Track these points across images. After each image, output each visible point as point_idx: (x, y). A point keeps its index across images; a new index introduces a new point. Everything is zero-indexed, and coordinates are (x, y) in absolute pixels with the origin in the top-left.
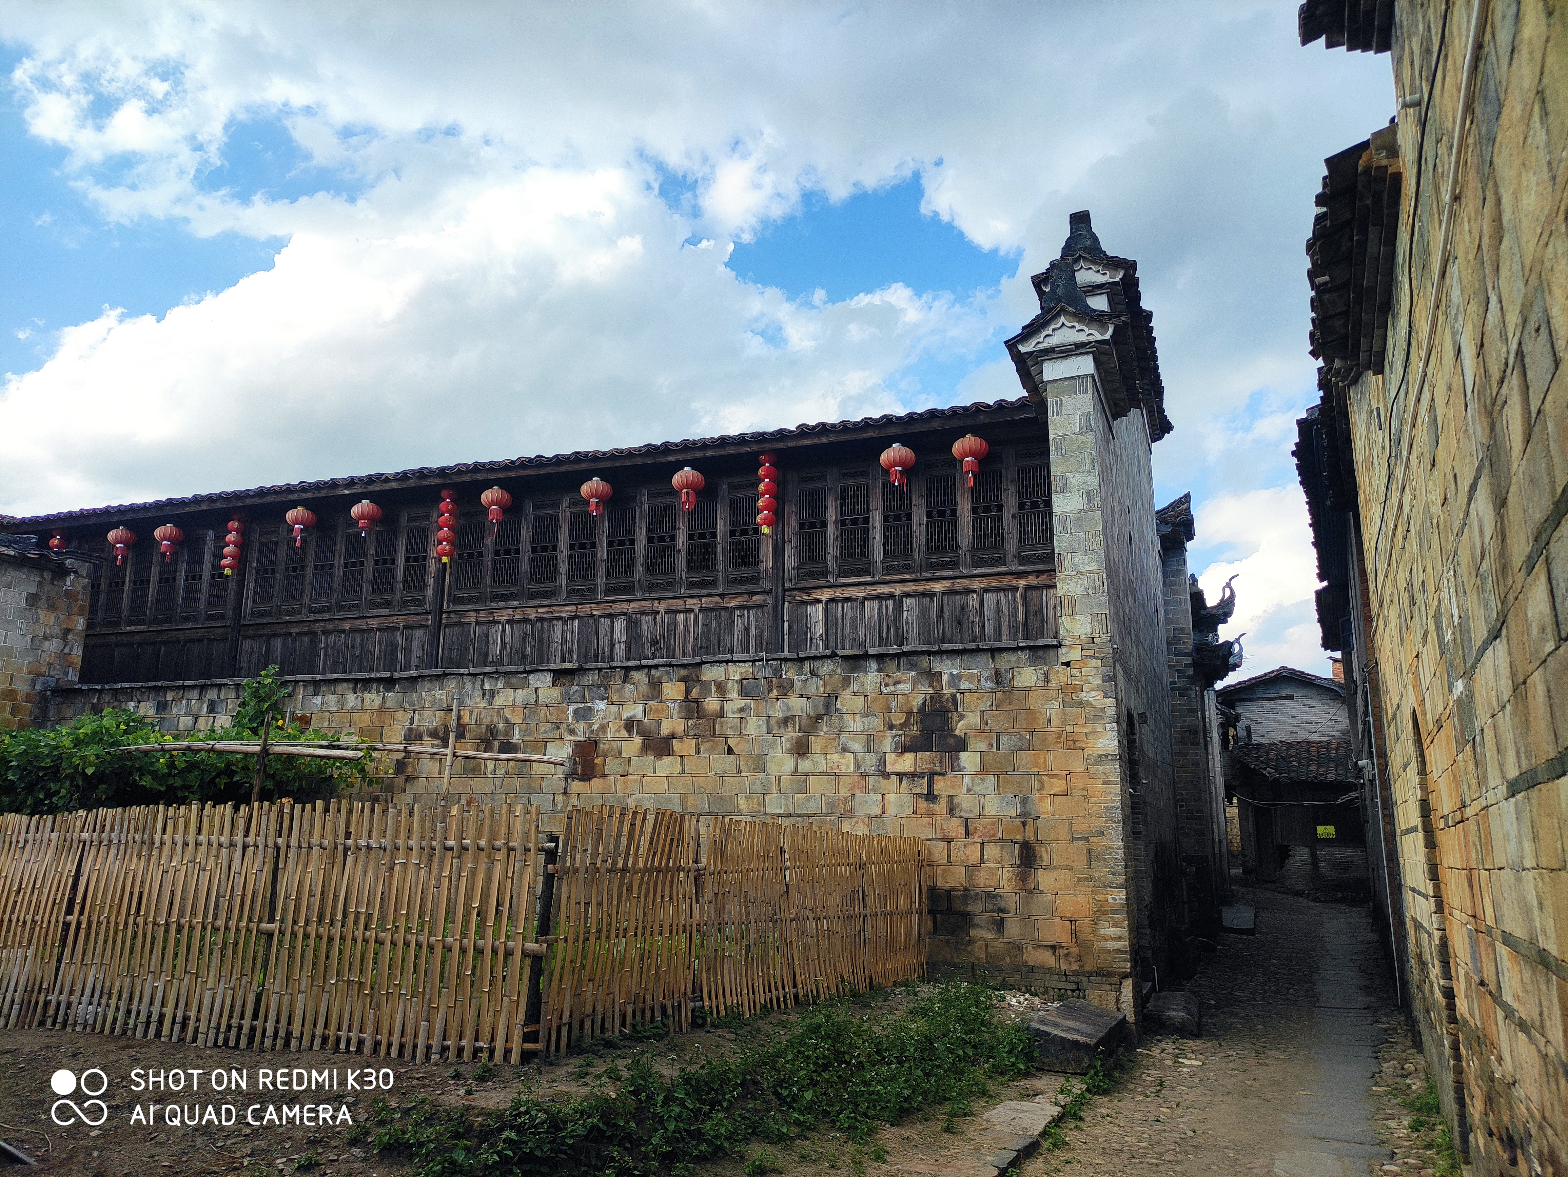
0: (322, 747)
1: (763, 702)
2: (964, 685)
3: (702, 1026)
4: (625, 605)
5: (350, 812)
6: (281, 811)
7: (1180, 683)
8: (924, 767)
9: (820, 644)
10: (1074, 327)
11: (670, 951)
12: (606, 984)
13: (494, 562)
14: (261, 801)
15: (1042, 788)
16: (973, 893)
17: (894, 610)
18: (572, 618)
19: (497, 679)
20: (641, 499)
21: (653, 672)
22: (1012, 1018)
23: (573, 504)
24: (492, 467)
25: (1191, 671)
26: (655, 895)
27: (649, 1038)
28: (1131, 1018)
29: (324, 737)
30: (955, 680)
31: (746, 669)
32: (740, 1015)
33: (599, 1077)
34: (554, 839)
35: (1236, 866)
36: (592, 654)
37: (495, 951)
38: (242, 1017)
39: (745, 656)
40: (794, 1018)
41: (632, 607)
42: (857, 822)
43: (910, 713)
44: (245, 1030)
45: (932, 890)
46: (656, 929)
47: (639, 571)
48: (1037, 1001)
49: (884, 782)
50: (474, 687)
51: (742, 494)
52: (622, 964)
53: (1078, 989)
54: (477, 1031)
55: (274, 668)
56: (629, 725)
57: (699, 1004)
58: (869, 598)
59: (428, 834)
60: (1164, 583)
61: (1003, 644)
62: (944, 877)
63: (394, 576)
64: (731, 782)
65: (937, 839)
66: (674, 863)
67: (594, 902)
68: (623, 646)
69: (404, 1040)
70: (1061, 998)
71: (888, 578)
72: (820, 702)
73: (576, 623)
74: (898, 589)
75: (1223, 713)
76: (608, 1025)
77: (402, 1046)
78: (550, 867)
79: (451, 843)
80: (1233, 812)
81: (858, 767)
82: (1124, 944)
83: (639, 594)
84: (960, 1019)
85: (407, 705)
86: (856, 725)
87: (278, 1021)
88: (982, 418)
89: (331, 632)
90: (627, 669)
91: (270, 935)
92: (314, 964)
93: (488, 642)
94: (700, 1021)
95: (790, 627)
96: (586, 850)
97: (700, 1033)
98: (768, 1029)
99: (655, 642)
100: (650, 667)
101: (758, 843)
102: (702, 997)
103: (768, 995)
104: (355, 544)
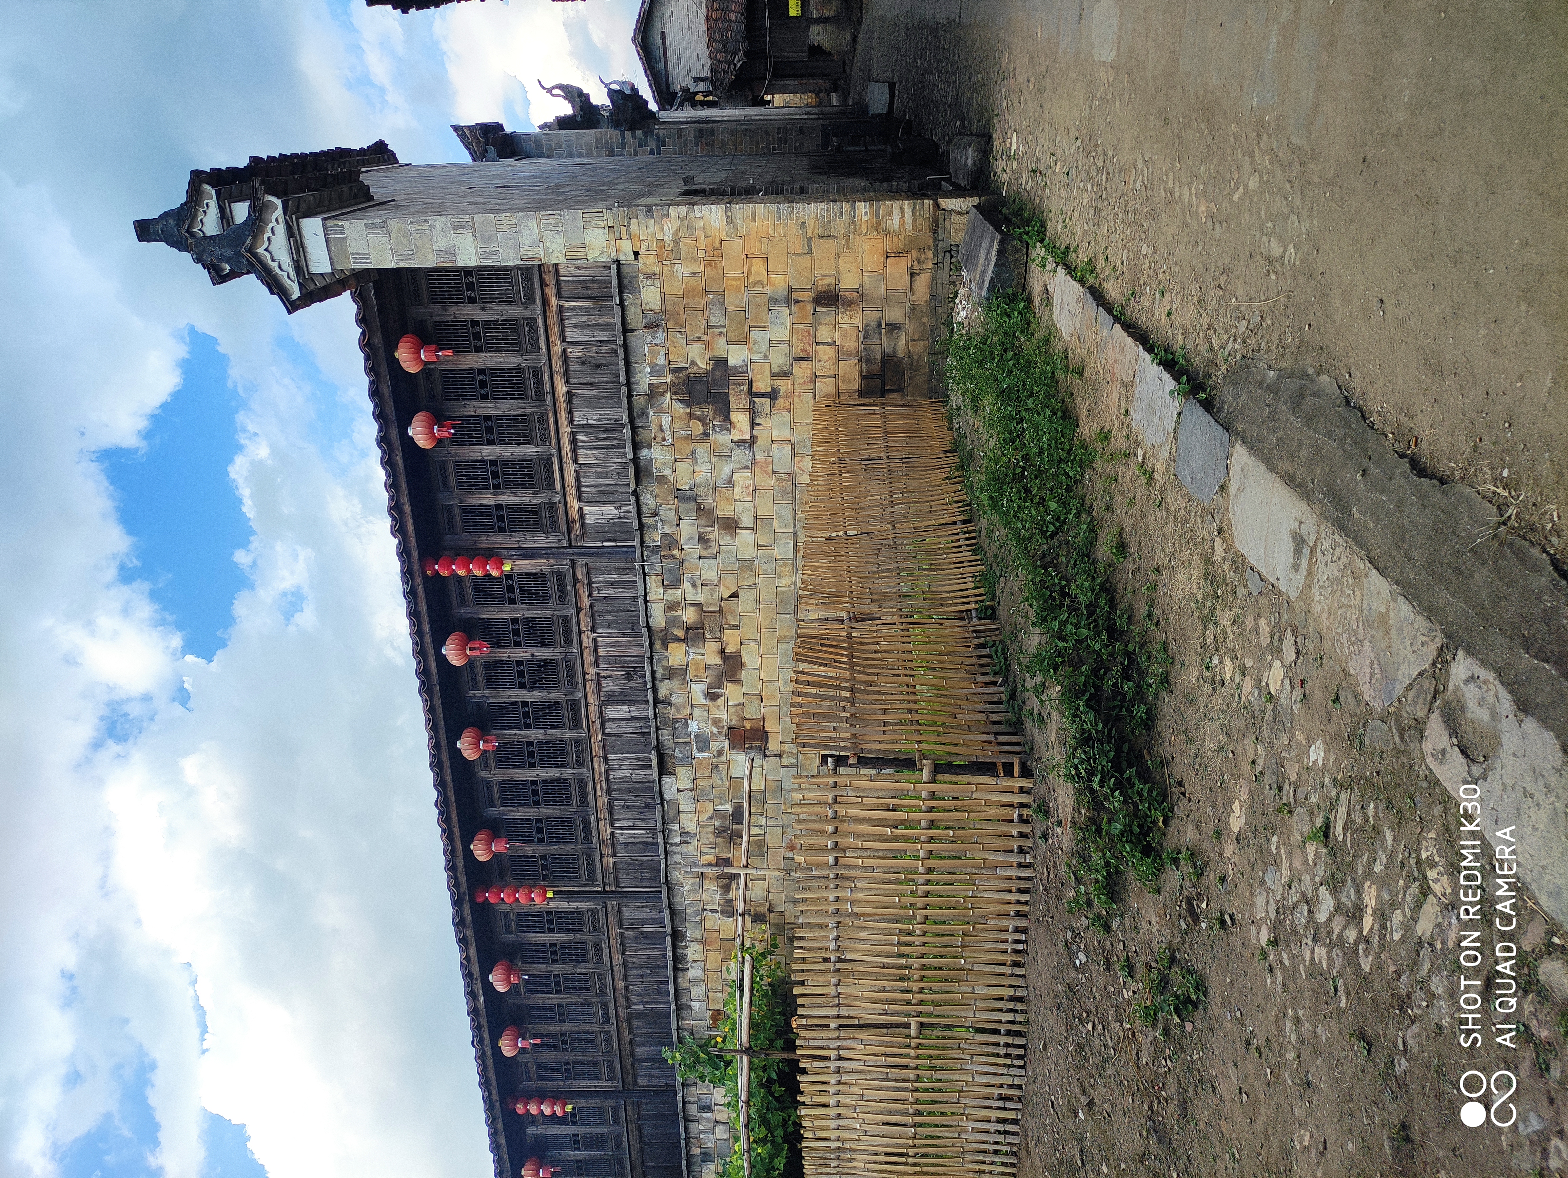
0: (741, 996)
1: (686, 564)
2: (661, 360)
3: (993, 609)
4: (591, 708)
5: (803, 959)
6: (805, 1027)
7: (652, 144)
8: (744, 401)
9: (625, 509)
10: (269, 239)
11: (925, 643)
12: (959, 702)
13: (550, 843)
14: (796, 1047)
15: (760, 283)
16: (864, 354)
17: (587, 434)
18: (606, 760)
19: (670, 831)
20: (479, 698)
21: (658, 675)
22: (979, 315)
23: (486, 767)
24: (450, 852)
25: (639, 133)
26: (875, 660)
27: (1006, 659)
28: (975, 200)
29: (732, 995)
30: (656, 370)
31: (653, 582)
32: (983, 574)
33: (1042, 702)
34: (825, 758)
35: (830, 100)
36: (642, 739)
37: (931, 809)
38: (998, 1044)
39: (640, 584)
40: (984, 522)
41: (592, 701)
42: (800, 468)
43: (691, 416)
44: (1010, 1040)
45: (862, 393)
46: (907, 656)
47: (555, 695)
48: (962, 292)
49: (760, 442)
50: (678, 853)
51: (470, 592)
52: (938, 688)
53: (950, 252)
54: (1004, 821)
55: (666, 1052)
56: (712, 697)
57: (974, 613)
58: (575, 460)
59: (824, 882)
60: (548, 156)
61: (618, 321)
62: (850, 382)
63: (569, 943)
64: (766, 593)
65: (814, 388)
66: (844, 642)
67: (884, 717)
68: (633, 708)
69: (1014, 890)
70: (959, 269)
71: (554, 440)
72: (683, 507)
73: (610, 756)
74: (565, 429)
75: (681, 104)
76: (995, 698)
77: (1020, 891)
78: (851, 761)
79: (831, 860)
80: (778, 99)
81: (746, 468)
82: (907, 205)
83: (580, 695)
84: (981, 365)
85: (699, 918)
86: (705, 470)
87: (1001, 1010)
88: (377, 340)
89: (628, 999)
90: (656, 702)
91: (922, 1025)
92: (946, 981)
93: (633, 844)
94: (989, 612)
95: (609, 540)
96: (834, 728)
97: (1001, 611)
98: (994, 547)
99: (629, 676)
100: (654, 679)
101: (823, 562)
102: (967, 611)
103: (964, 548)
104: (536, 984)
